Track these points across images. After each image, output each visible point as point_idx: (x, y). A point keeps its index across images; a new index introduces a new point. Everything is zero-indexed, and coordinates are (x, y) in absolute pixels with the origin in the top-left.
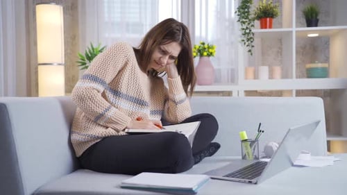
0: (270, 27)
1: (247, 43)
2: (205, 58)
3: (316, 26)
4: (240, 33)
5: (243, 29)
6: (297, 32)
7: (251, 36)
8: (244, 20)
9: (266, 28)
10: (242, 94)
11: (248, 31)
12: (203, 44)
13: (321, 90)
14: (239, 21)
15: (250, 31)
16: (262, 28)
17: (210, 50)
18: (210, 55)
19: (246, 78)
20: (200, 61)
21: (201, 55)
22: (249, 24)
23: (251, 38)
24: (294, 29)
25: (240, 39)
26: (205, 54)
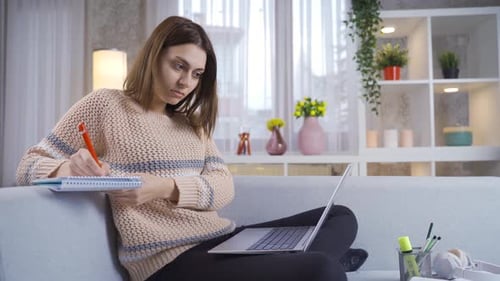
0: (398, 78)
1: (370, 99)
2: (312, 119)
3: (456, 77)
4: (360, 85)
5: (364, 80)
6: (435, 84)
7: (376, 89)
8: (365, 68)
9: (392, 79)
10: (364, 170)
11: (371, 83)
12: (309, 100)
13: (459, 162)
14: (359, 69)
15: (375, 82)
16: (387, 79)
17: (320, 108)
18: (319, 114)
19: (368, 146)
20: (305, 123)
21: (307, 115)
22: (373, 73)
23: (376, 92)
24: (431, 81)
25: (360, 94)
26: (313, 113)
